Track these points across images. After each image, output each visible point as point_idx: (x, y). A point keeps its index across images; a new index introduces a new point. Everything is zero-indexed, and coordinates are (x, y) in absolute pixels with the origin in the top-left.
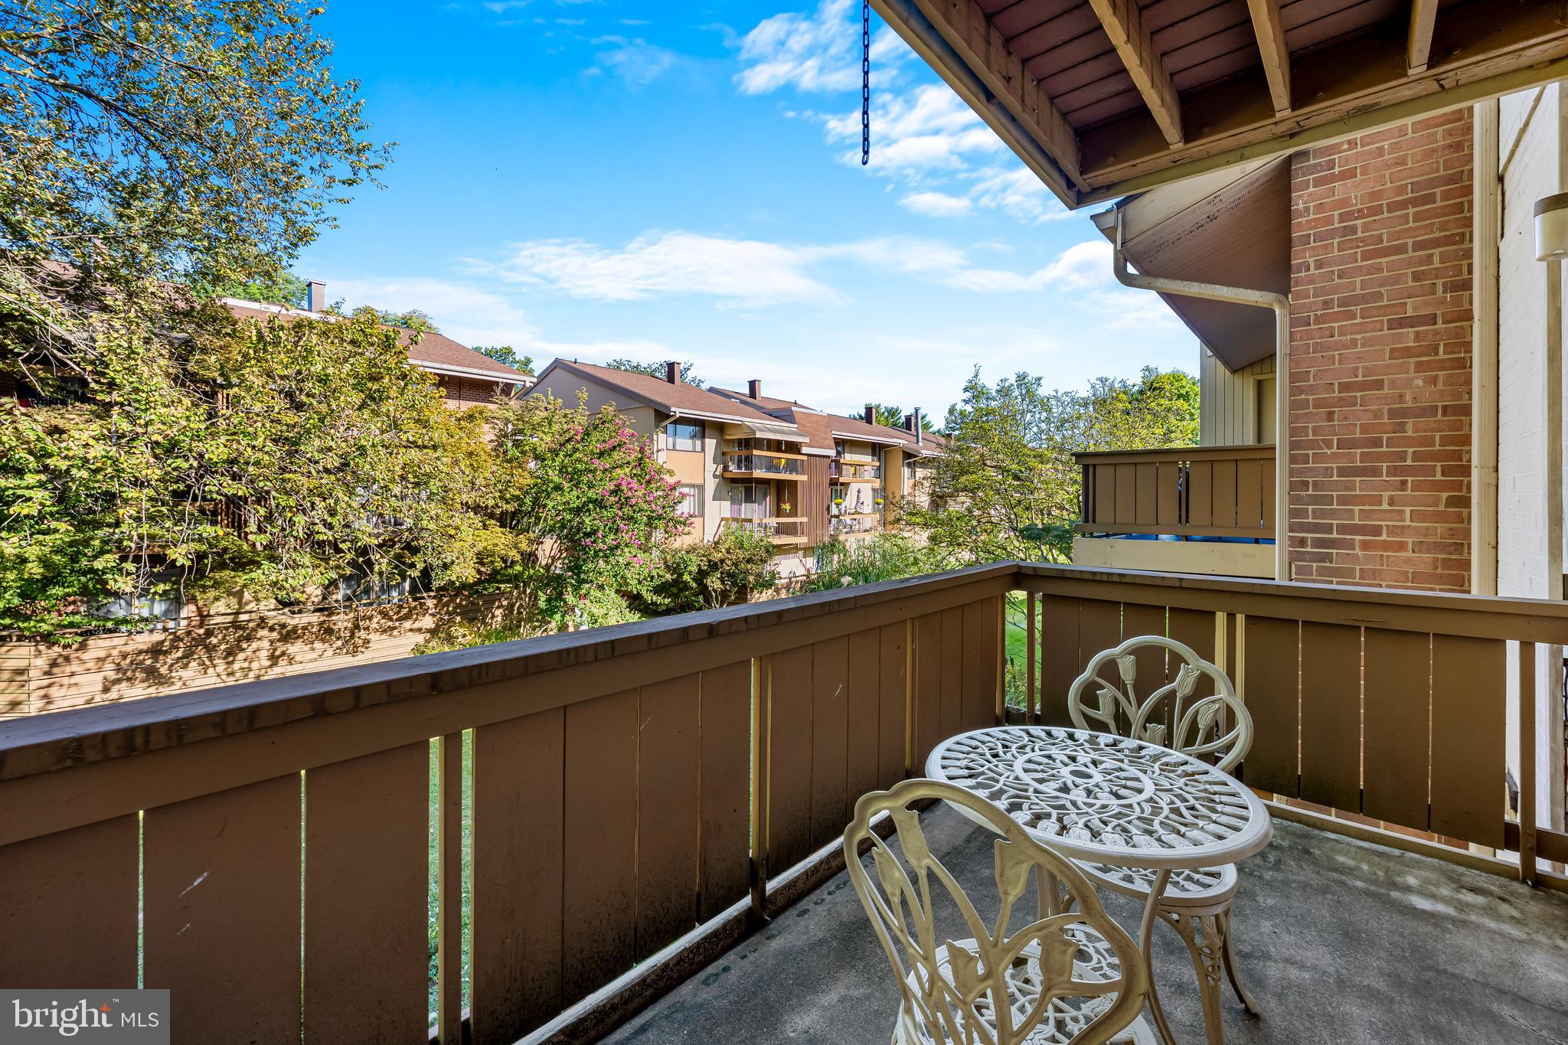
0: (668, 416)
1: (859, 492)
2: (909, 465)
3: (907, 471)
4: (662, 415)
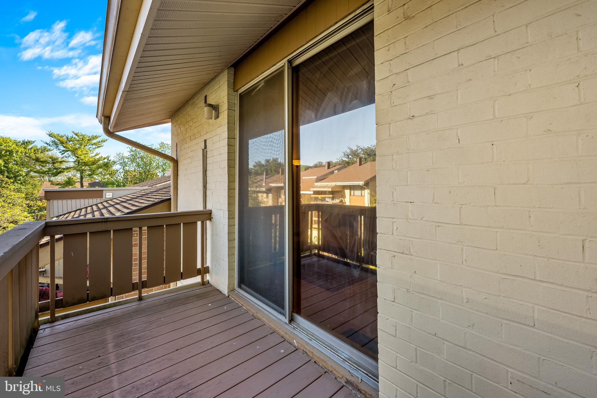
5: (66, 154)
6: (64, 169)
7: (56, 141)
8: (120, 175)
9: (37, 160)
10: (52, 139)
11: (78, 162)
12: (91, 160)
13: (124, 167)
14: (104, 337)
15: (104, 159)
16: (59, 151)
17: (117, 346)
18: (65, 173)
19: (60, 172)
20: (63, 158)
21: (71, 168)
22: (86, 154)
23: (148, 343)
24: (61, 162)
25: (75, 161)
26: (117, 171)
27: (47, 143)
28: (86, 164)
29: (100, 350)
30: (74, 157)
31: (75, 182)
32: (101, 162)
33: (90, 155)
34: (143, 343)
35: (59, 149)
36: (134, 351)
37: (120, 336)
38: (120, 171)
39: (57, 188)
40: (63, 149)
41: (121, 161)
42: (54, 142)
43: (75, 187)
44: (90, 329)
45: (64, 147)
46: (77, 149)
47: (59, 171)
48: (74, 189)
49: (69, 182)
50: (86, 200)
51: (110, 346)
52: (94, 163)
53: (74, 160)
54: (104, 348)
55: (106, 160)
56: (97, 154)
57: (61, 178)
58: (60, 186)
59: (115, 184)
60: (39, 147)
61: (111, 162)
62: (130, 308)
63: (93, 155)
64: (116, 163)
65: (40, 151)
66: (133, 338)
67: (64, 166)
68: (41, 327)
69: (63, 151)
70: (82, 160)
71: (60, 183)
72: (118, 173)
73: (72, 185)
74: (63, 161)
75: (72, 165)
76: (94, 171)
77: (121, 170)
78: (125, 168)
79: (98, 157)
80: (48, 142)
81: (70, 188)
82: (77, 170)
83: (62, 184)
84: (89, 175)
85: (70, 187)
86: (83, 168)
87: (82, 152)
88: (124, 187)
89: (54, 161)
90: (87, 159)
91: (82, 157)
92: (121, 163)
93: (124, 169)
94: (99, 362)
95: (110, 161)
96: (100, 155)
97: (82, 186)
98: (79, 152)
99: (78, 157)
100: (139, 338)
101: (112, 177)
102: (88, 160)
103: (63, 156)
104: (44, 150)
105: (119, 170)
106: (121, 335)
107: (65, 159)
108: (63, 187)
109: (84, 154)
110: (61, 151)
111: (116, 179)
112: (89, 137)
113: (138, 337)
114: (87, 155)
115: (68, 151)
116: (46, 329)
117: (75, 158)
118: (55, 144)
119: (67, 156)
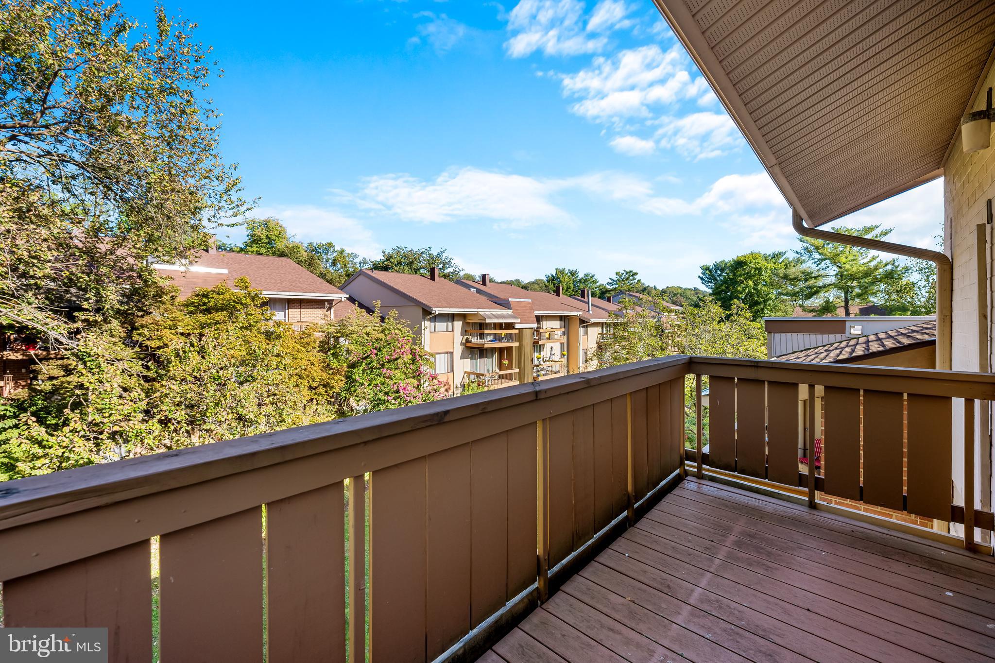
0: (431, 313)
1: (551, 348)
2: (583, 327)
3: (582, 330)
4: (427, 312)
5: (823, 265)
6: (820, 287)
7: (809, 246)
8: (919, 292)
9: (786, 277)
10: (805, 245)
11: (841, 275)
12: (861, 269)
13: (928, 277)
14: (732, 525)
15: (886, 265)
16: (813, 261)
17: (739, 544)
18: (822, 294)
19: (816, 293)
20: (818, 270)
21: (830, 285)
22: (854, 260)
23: (776, 569)
24: (815, 277)
25: (837, 274)
26: (913, 284)
27: (797, 253)
28: (853, 278)
29: (718, 534)
30: (835, 268)
31: (835, 308)
32: (881, 270)
33: (862, 262)
34: (769, 564)
35: (813, 259)
36: (750, 564)
37: (750, 535)
38: (919, 284)
39: (810, 316)
40: (820, 257)
41: (922, 266)
42: (806, 249)
43: (836, 315)
44: (727, 506)
45: (820, 254)
46: (838, 255)
47: (813, 290)
48: (834, 318)
49: (828, 308)
50: (819, 336)
51: (732, 538)
52: (867, 274)
53: (835, 273)
54: (723, 536)
55: (889, 267)
56: (874, 258)
57: (816, 302)
58: (814, 314)
59: (909, 310)
60: (791, 259)
61: (899, 269)
62: (788, 510)
63: (866, 261)
64: (910, 271)
65: (793, 264)
66: (762, 548)
67: (820, 283)
68: (689, 478)
69: (819, 260)
70: (847, 271)
71: (814, 309)
72: (915, 289)
73: (831, 312)
74: (819, 276)
75: (833, 279)
76: (866, 288)
77: (922, 283)
78: (930, 279)
79: (872, 264)
80: (799, 251)
81: (828, 317)
82: (840, 288)
83: (817, 311)
84: (859, 296)
85: (829, 314)
86: (849, 283)
87: (846, 258)
88: (927, 314)
89: (808, 276)
90: (854, 269)
91: (847, 267)
92: (921, 270)
93: (928, 281)
94: (709, 546)
95: (897, 267)
96: (878, 260)
97: (847, 313)
98: (842, 259)
99: (840, 268)
100: (769, 554)
101: (902, 297)
102: (858, 269)
103: (818, 268)
104: (798, 262)
105: (916, 284)
106: (752, 536)
107: (821, 272)
108: (819, 315)
109: (849, 261)
110: (816, 260)
111: (910, 300)
112: (858, 231)
113: (769, 552)
114: (855, 262)
115: (825, 259)
116: (691, 483)
117: (837, 270)
118: (808, 252)
119: (824, 266)
